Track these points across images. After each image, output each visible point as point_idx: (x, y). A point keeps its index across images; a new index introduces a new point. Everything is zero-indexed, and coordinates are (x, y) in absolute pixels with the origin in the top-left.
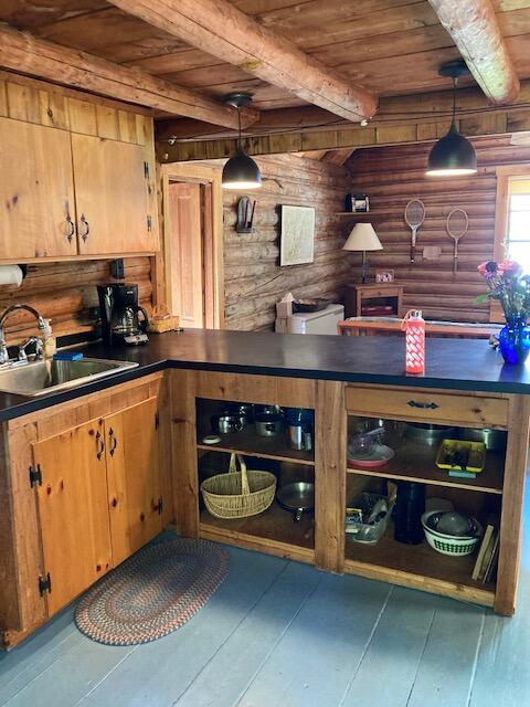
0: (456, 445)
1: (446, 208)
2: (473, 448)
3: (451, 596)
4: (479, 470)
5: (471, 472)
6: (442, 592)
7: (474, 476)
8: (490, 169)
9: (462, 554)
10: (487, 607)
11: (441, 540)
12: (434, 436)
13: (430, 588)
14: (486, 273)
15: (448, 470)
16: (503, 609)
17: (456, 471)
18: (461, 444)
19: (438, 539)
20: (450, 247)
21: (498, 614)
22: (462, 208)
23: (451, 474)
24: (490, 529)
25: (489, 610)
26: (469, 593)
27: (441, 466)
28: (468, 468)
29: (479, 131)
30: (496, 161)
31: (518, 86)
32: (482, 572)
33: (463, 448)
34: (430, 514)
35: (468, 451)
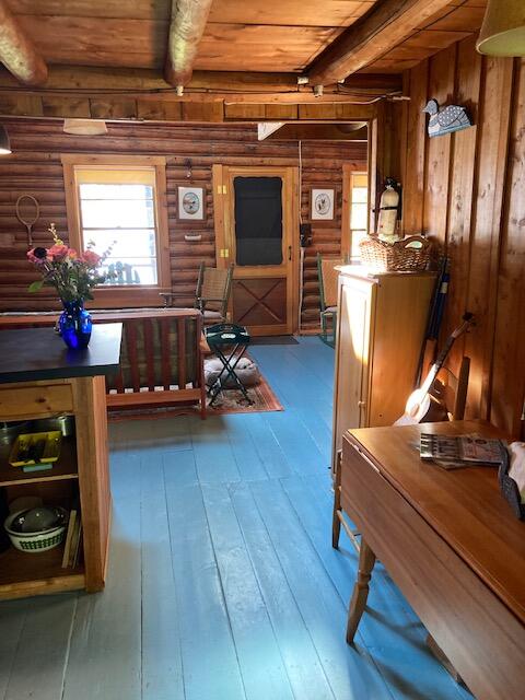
0: (31, 438)
1: (14, 194)
2: (50, 438)
3: (42, 593)
4: (55, 459)
5: (47, 463)
6: (33, 592)
7: (50, 467)
8: (55, 156)
9: (51, 546)
10: (79, 590)
11: (27, 540)
12: (9, 433)
13: (18, 594)
14: (36, 259)
15: (22, 467)
16: (95, 586)
17: (30, 466)
18: (37, 437)
19: (23, 540)
20: (24, 235)
21: (90, 593)
22: (31, 194)
23: (25, 470)
24: (74, 513)
25: (81, 593)
26: (60, 583)
27: (14, 464)
28: (43, 460)
29: (14, 111)
30: (59, 148)
31: (45, 70)
32: (71, 558)
33: (39, 441)
34: (15, 516)
35: (44, 442)
